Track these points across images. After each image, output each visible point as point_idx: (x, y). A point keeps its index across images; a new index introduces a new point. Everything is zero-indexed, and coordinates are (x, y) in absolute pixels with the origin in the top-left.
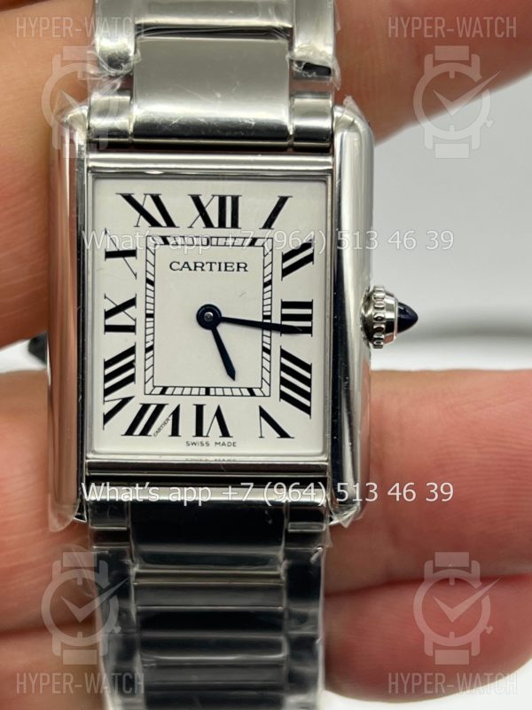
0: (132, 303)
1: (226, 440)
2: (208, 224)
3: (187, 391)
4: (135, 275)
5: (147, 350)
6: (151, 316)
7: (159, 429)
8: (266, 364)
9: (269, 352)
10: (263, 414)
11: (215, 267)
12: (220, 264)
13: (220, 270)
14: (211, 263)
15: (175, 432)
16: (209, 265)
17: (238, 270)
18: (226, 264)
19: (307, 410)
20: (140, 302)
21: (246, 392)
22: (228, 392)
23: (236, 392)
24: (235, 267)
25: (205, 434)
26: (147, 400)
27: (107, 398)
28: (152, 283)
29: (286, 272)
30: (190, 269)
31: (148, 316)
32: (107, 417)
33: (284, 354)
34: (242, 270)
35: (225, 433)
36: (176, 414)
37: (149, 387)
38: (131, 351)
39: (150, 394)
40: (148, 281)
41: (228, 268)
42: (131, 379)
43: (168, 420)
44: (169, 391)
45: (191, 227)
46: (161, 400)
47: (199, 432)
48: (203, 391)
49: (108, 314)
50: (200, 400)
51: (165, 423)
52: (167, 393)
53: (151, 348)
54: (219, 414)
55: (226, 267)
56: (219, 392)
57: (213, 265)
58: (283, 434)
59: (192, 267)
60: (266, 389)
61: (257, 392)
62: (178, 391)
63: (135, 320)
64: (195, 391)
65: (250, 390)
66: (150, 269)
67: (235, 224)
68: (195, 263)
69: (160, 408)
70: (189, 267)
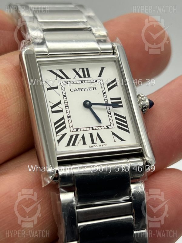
0: (60, 103)
1: (103, 144)
2: (80, 77)
3: (85, 129)
4: (59, 94)
5: (68, 117)
6: (68, 106)
7: (79, 143)
8: (110, 118)
9: (110, 114)
10: (113, 134)
11: (86, 89)
12: (87, 88)
13: (87, 90)
14: (84, 88)
15: (84, 143)
16: (83, 89)
17: (93, 90)
18: (89, 88)
19: (128, 131)
20: (62, 102)
21: (106, 127)
22: (99, 128)
23: (102, 128)
24: (92, 89)
25: (95, 143)
26: (72, 134)
27: (57, 135)
28: (65, 96)
29: (109, 89)
30: (77, 91)
31: (66, 106)
32: (59, 141)
33: (115, 114)
34: (95, 90)
35: (102, 142)
36: (83, 137)
37: (72, 129)
38: (63, 118)
39: (73, 132)
40: (64, 96)
41: (90, 89)
42: (65, 127)
43: (81, 139)
44: (79, 130)
45: (75, 78)
46: (77, 133)
47: (93, 142)
48: (91, 129)
49: (52, 107)
50: (91, 132)
51: (80, 141)
52: (78, 130)
53: (70, 117)
54: (98, 135)
55: (89, 89)
56: (97, 128)
57: (85, 89)
58: (122, 140)
59: (78, 90)
60: (112, 125)
61: (109, 127)
62: (82, 129)
63: (62, 108)
64: (88, 129)
65: (107, 126)
66: (64, 92)
67: (89, 76)
68: (79, 89)
69: (77, 136)
70: (77, 90)
